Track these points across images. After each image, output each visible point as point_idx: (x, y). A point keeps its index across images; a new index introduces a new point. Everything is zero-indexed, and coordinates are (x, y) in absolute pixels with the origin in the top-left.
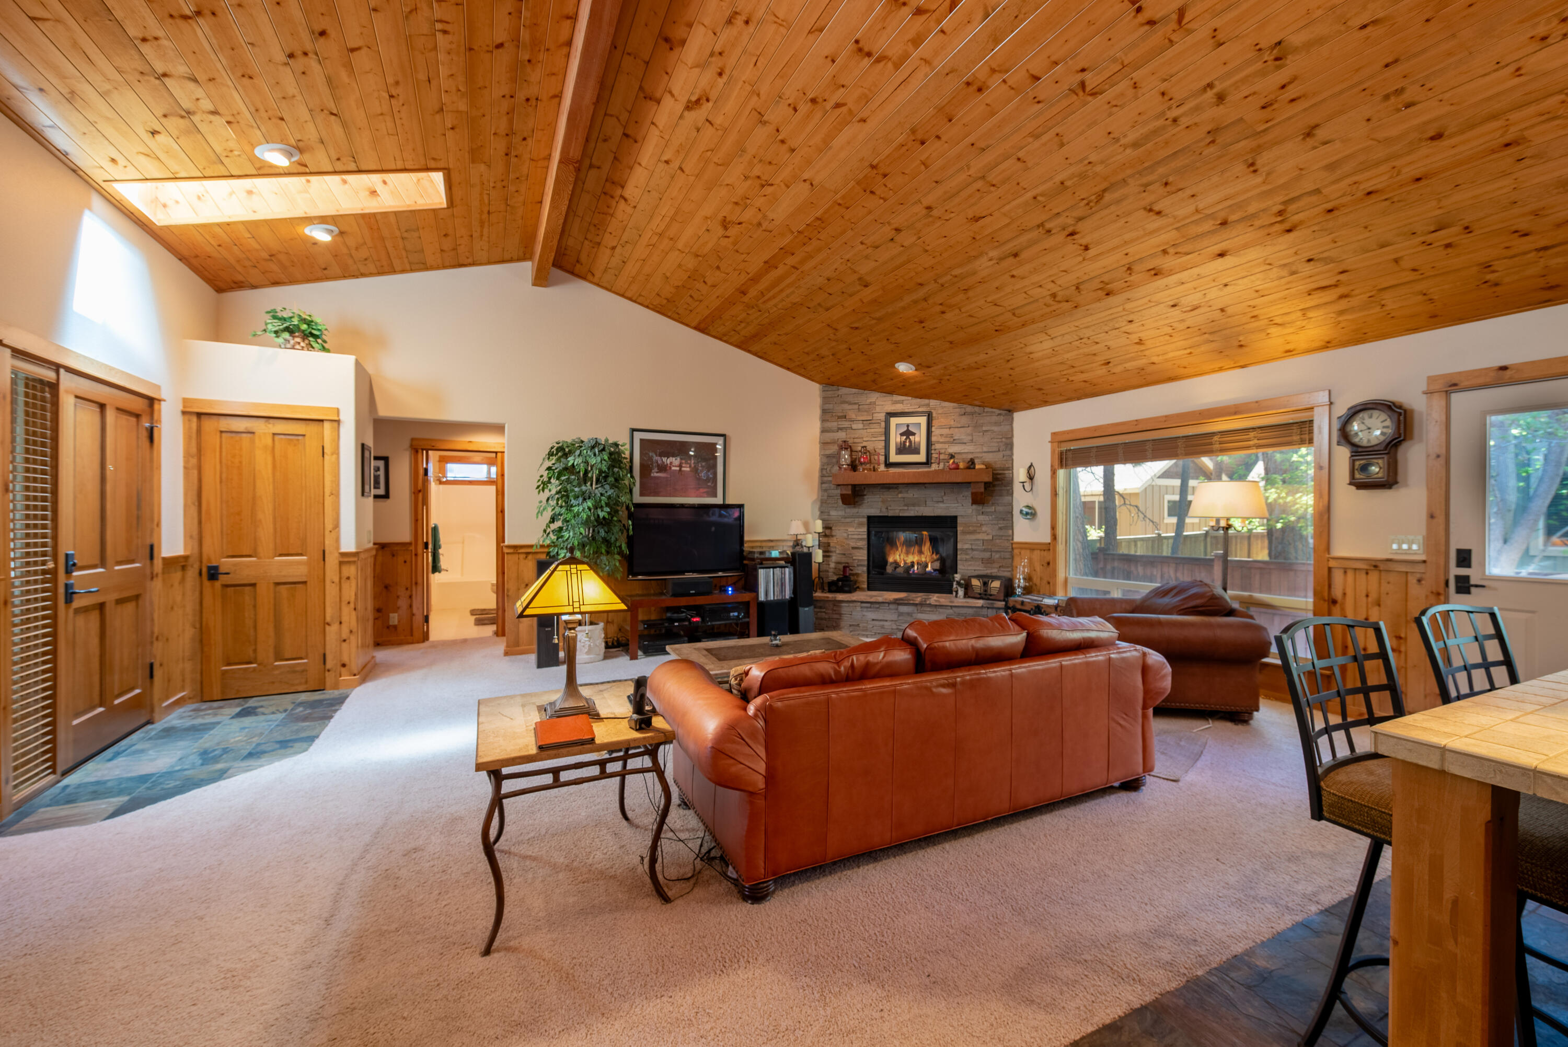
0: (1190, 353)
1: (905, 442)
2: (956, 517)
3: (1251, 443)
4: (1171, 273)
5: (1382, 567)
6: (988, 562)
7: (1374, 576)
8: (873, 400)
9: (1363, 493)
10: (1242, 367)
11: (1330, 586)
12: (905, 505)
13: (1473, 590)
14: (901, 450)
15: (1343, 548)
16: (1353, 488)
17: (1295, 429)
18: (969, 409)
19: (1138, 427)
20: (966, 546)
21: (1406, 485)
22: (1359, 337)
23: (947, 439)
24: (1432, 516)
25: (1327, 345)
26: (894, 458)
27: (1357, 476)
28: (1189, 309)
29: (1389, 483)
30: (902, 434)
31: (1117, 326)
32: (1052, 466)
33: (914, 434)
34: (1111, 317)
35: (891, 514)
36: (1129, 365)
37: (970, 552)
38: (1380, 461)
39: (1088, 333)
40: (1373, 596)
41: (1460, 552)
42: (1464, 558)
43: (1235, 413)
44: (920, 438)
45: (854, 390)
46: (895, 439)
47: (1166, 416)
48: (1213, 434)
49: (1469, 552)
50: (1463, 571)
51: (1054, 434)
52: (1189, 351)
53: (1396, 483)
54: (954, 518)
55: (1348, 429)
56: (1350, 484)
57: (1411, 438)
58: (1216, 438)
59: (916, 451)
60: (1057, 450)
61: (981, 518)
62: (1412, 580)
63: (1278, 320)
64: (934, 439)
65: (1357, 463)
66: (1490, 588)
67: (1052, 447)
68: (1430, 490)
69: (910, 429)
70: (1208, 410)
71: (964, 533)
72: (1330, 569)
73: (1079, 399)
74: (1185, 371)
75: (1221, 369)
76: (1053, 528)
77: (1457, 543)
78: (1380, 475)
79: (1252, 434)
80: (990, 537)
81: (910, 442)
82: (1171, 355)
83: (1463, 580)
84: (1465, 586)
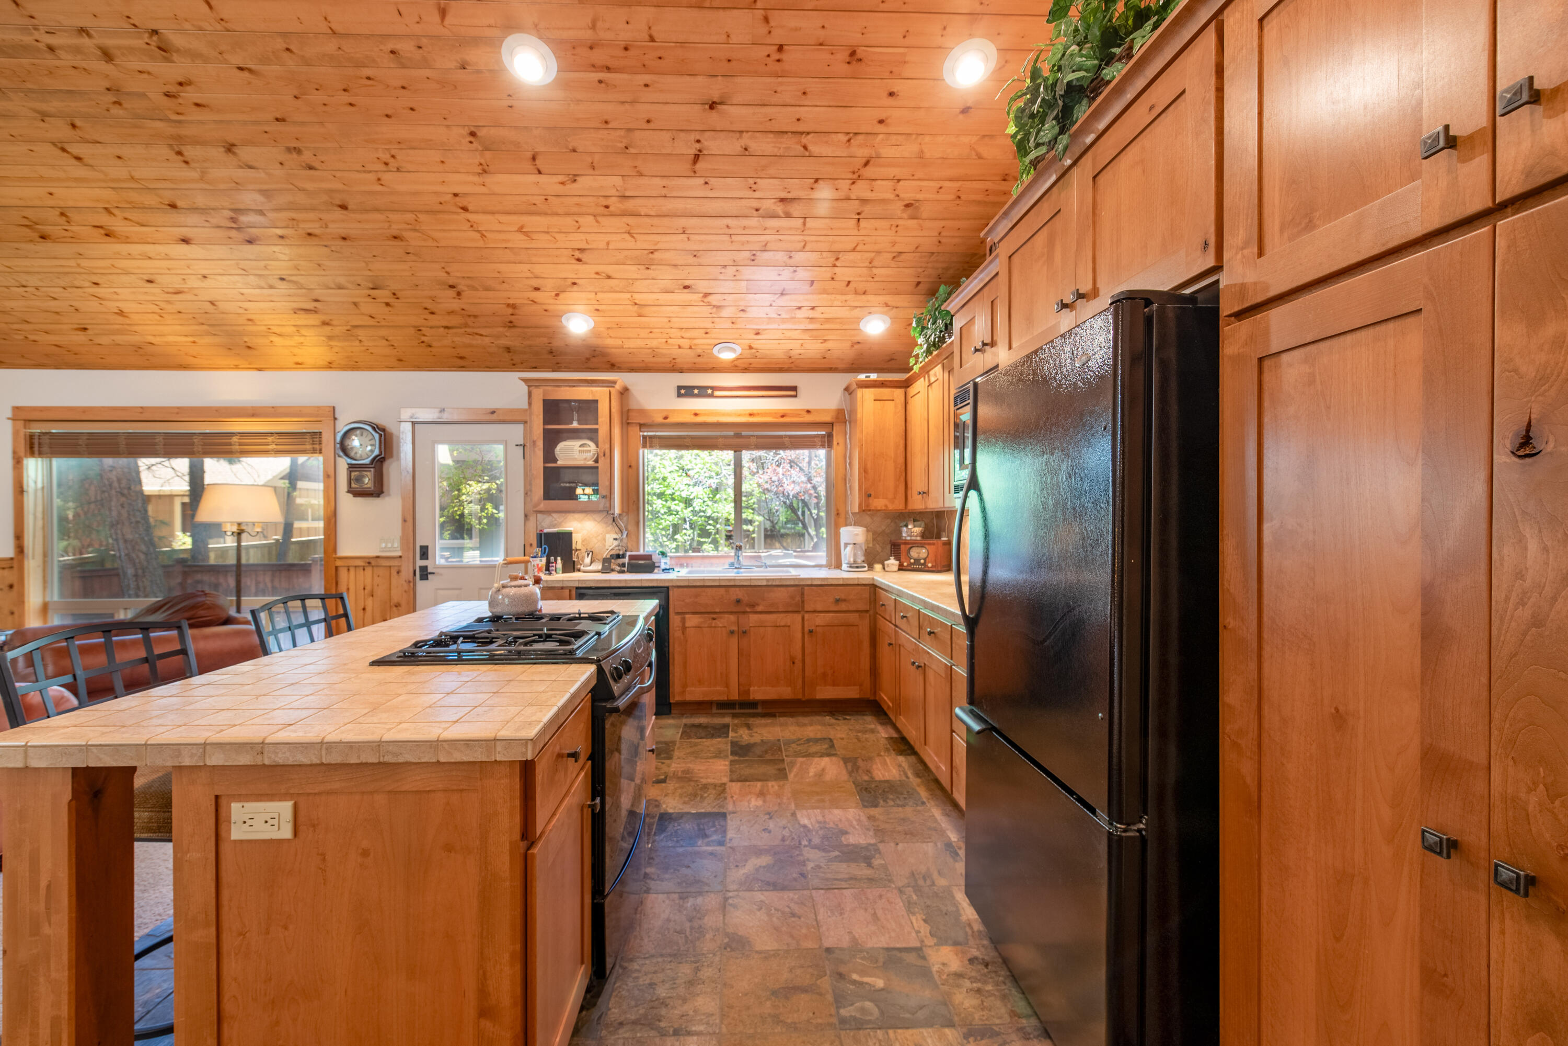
0: (194, 342)
3: (270, 447)
4: (127, 240)
5: (373, 563)
7: (369, 570)
9: (360, 500)
10: (259, 369)
11: (337, 583)
13: (430, 576)
15: (348, 548)
16: (351, 496)
17: (308, 439)
19: (143, 415)
21: (389, 495)
22: (354, 366)
24: (405, 521)
25: (330, 366)
27: (353, 485)
28: (171, 290)
29: (378, 491)
31: (77, 283)
32: (14, 452)
34: (61, 270)
36: (119, 339)
38: (368, 474)
39: (33, 281)
40: (368, 588)
41: (422, 547)
42: (424, 552)
43: (253, 415)
47: (178, 408)
48: (233, 434)
49: (427, 547)
50: (423, 563)
51: (16, 409)
52: (191, 339)
53: (382, 492)
55: (347, 442)
56: (349, 492)
57: (391, 456)
58: (235, 439)
60: (23, 431)
62: (394, 572)
63: (275, 329)
65: (353, 474)
66: (438, 574)
67: (14, 427)
68: (403, 499)
70: (226, 408)
72: (337, 568)
73: (57, 367)
74: (191, 361)
75: (237, 367)
76: (19, 537)
77: (420, 542)
78: (369, 486)
79: (270, 439)
82: (171, 339)
83: (424, 569)
84: (425, 574)
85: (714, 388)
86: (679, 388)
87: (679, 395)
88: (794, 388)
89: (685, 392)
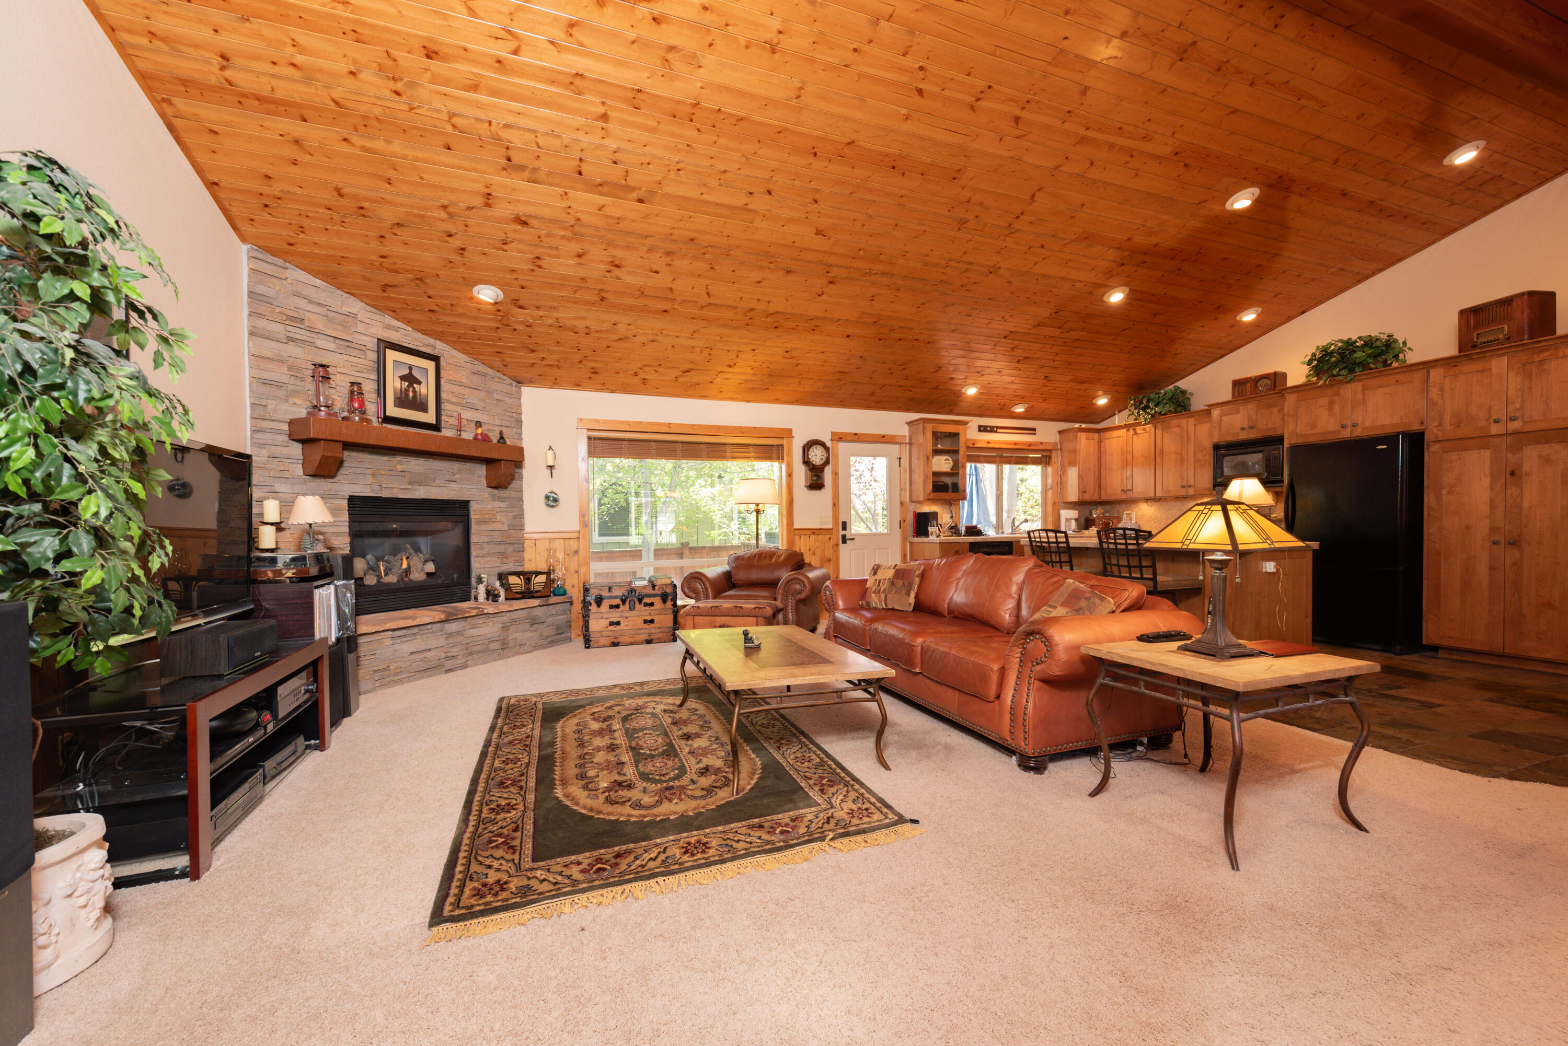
1: (407, 391)
2: (467, 502)
3: (750, 455)
5: (816, 532)
6: (503, 556)
7: (813, 537)
8: (354, 311)
9: (810, 491)
11: (793, 547)
12: (410, 483)
13: (847, 541)
14: (402, 401)
15: (800, 522)
16: (804, 489)
17: (774, 450)
18: (482, 368)
20: (483, 539)
21: (824, 488)
23: (459, 400)
24: (834, 504)
26: (393, 411)
27: (809, 481)
30: (403, 378)
32: (588, 452)
33: (419, 383)
35: (385, 494)
37: (486, 545)
38: (820, 474)
40: (813, 549)
42: (844, 526)
44: (427, 389)
45: (318, 282)
46: (393, 384)
49: (845, 521)
50: (844, 533)
53: (822, 486)
54: (465, 505)
56: (805, 486)
59: (423, 408)
61: (497, 504)
62: (827, 538)
64: (444, 396)
65: (811, 474)
67: (587, 433)
68: (832, 490)
69: (414, 373)
71: (480, 522)
72: (794, 536)
76: (583, 515)
77: (842, 519)
78: (816, 482)
80: (505, 527)
81: (415, 392)
83: (844, 537)
84: (844, 540)
85: (998, 428)
86: (980, 427)
87: (980, 430)
88: (1034, 429)
89: (982, 429)
